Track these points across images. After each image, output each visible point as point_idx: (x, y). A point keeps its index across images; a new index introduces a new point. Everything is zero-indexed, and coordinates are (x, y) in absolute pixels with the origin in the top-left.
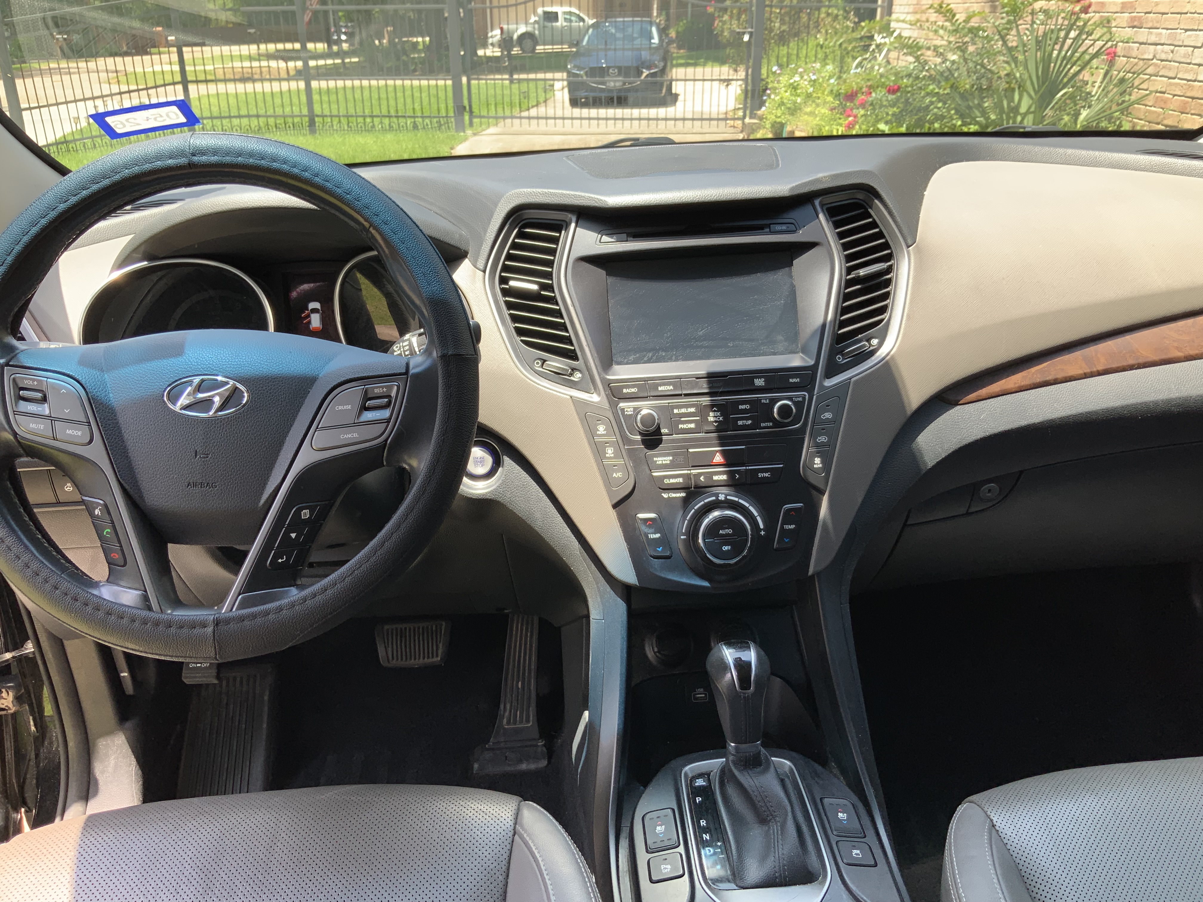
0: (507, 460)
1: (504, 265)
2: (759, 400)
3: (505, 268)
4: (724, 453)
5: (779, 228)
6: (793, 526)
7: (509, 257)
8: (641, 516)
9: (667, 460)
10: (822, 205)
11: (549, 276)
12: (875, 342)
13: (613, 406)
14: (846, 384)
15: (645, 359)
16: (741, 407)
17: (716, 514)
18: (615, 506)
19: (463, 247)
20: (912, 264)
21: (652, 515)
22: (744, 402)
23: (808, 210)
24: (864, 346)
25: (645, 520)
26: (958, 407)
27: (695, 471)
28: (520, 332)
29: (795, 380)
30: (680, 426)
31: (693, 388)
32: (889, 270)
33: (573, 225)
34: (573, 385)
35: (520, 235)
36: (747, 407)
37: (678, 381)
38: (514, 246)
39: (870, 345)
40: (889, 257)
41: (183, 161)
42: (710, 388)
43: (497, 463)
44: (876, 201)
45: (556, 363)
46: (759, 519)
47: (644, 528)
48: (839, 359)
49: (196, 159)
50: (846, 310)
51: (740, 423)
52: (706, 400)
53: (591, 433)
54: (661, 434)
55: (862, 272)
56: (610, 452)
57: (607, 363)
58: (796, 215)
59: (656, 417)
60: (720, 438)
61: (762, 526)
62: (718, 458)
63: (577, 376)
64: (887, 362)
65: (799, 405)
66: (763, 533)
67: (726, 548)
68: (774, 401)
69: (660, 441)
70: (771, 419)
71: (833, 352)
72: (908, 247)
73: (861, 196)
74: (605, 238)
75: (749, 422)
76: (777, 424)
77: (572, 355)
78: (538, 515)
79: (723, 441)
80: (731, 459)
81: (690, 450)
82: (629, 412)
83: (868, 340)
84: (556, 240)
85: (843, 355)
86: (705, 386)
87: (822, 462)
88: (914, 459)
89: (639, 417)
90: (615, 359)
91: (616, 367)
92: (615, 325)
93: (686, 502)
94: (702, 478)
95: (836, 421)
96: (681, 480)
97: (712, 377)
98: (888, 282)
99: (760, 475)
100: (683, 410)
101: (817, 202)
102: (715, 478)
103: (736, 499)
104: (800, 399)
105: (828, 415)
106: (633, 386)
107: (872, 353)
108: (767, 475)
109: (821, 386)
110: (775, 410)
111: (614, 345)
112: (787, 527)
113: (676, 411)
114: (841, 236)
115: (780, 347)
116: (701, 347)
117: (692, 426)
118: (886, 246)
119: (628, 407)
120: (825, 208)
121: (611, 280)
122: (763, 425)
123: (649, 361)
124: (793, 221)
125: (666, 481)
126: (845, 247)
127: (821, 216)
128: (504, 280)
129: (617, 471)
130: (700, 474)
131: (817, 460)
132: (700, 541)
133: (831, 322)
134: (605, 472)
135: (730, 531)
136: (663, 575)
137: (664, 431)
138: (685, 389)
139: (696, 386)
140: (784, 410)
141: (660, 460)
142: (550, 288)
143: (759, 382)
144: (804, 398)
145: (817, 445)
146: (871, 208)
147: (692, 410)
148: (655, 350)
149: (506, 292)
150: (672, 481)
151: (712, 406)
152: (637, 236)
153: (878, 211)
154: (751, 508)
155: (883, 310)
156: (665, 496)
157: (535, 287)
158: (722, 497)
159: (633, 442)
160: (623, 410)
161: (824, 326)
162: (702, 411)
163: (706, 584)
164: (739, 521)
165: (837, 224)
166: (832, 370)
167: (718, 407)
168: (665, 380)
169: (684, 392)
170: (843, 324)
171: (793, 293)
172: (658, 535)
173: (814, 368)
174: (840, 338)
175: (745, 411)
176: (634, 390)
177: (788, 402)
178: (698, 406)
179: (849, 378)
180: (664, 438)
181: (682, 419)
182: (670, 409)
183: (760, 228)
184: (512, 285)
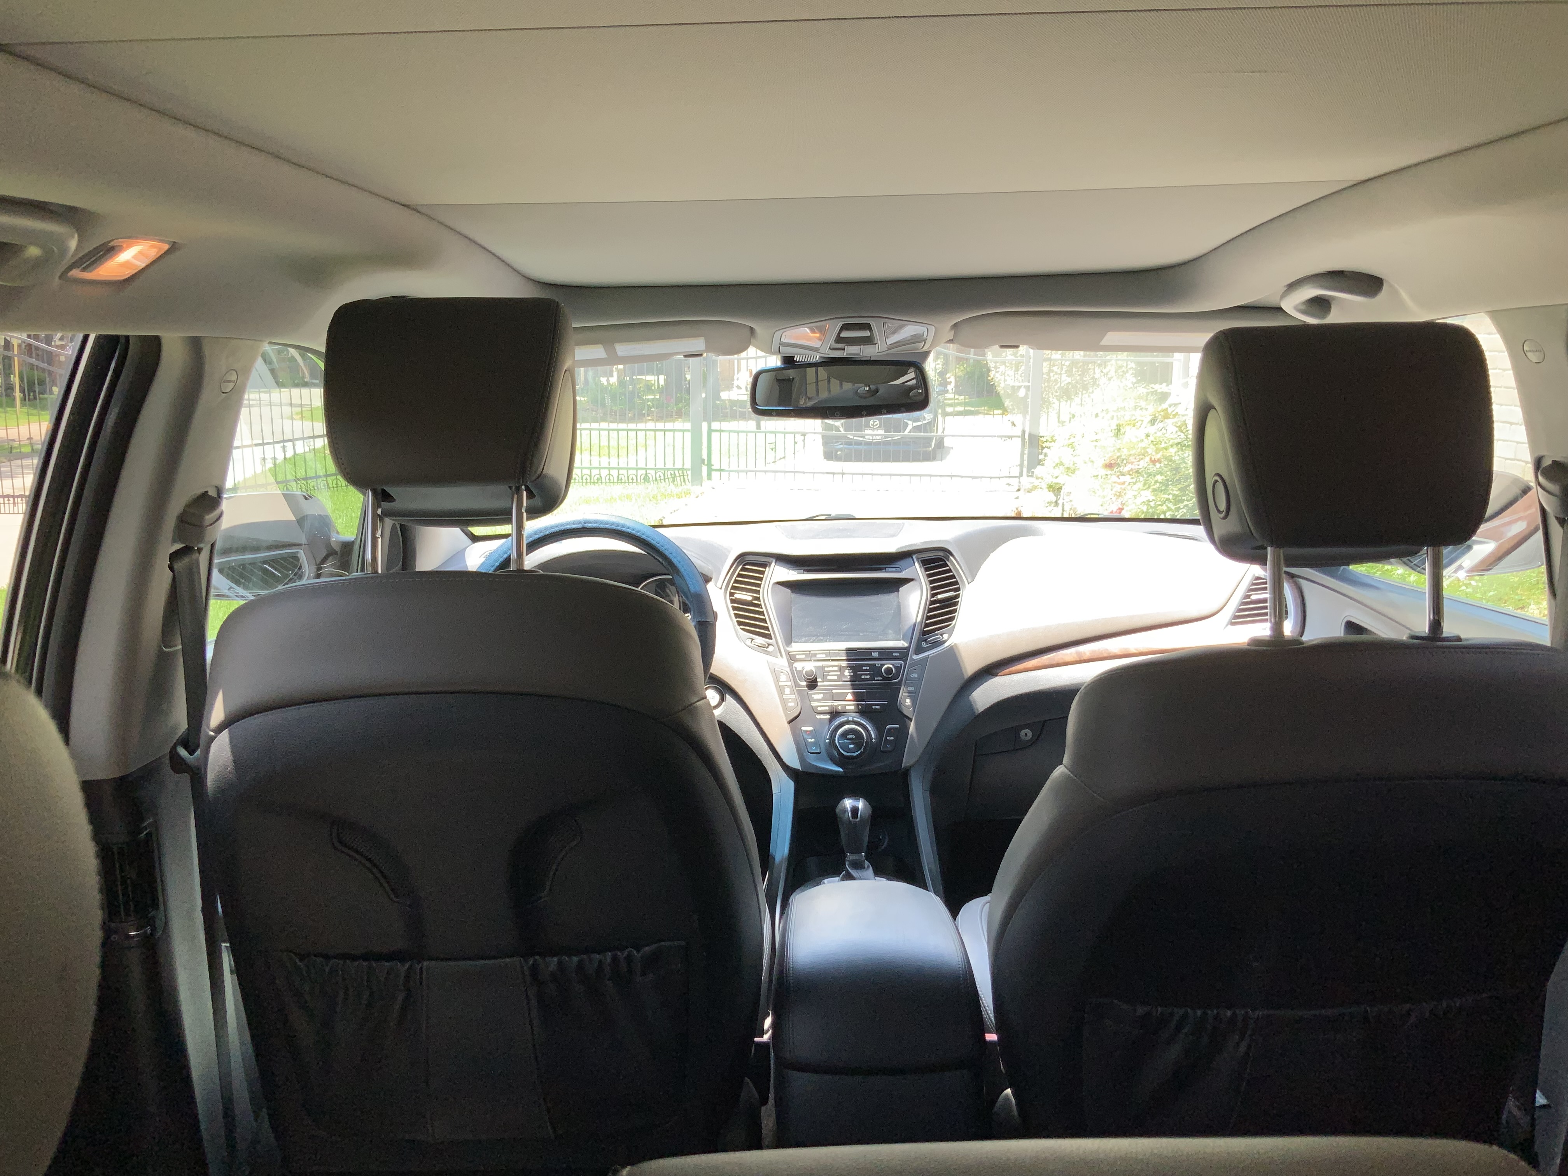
0: (728, 697)
1: (732, 586)
2: (874, 665)
3: (733, 588)
4: (854, 694)
5: (891, 569)
6: (892, 738)
7: (736, 581)
8: (804, 728)
9: (820, 696)
10: (918, 559)
11: (758, 592)
12: (946, 636)
13: (791, 665)
14: (927, 658)
15: (811, 641)
16: (863, 668)
17: (846, 727)
18: (789, 722)
19: (709, 575)
20: (970, 595)
21: (810, 728)
22: (865, 665)
23: (909, 561)
24: (940, 638)
25: (806, 731)
26: (998, 677)
27: (836, 703)
28: (740, 623)
29: (896, 654)
30: (829, 677)
31: (836, 656)
32: (957, 596)
33: (773, 564)
34: (768, 653)
35: (743, 569)
36: (868, 668)
37: (829, 653)
38: (739, 575)
39: (943, 638)
40: (958, 589)
41: (580, 526)
42: (847, 656)
43: (722, 699)
44: (951, 557)
45: (760, 640)
46: (872, 732)
47: (805, 736)
48: (924, 645)
49: (586, 525)
50: (928, 618)
51: (863, 677)
52: (844, 663)
53: (777, 680)
54: (817, 682)
55: (940, 597)
56: (787, 691)
57: (789, 641)
58: (902, 563)
59: (814, 671)
60: (852, 685)
61: (873, 737)
62: (850, 697)
63: (771, 649)
64: (952, 646)
65: (898, 669)
66: (874, 740)
67: (851, 746)
68: (883, 665)
69: (816, 686)
70: (881, 675)
71: (920, 641)
72: (969, 585)
73: (941, 554)
74: (792, 572)
75: (869, 677)
76: (884, 679)
77: (768, 636)
79: (854, 687)
80: (858, 697)
81: (834, 691)
82: (799, 669)
83: (942, 635)
84: (763, 573)
85: (925, 642)
86: (844, 655)
87: (910, 702)
88: (971, 707)
89: (805, 672)
90: (793, 640)
91: (793, 644)
92: (794, 621)
93: (831, 720)
94: (840, 707)
95: (920, 679)
96: (827, 708)
97: (849, 651)
98: (956, 604)
99: (873, 707)
100: (831, 669)
101: (914, 557)
102: (847, 708)
103: (859, 720)
104: (899, 665)
105: (915, 675)
106: (803, 654)
107: (944, 642)
108: (878, 707)
109: (912, 659)
110: (884, 671)
111: (793, 632)
112: (888, 738)
113: (826, 669)
114: (929, 576)
115: (890, 637)
116: (845, 635)
117: (836, 678)
118: (956, 583)
119: (798, 666)
120: (920, 560)
121: (793, 595)
122: (876, 679)
123: (813, 642)
124: (899, 566)
125: (819, 709)
126: (931, 582)
127: (916, 564)
128: (732, 594)
129: (791, 702)
130: (839, 705)
131: (908, 701)
132: (837, 741)
133: (919, 623)
134: (784, 702)
135: (854, 737)
136: (815, 764)
137: (819, 680)
139: (838, 655)
140: (889, 671)
141: (816, 697)
142: (758, 599)
143: (875, 655)
144: (901, 665)
145: (909, 692)
146: (948, 561)
147: (836, 668)
148: (817, 636)
149: (732, 601)
150: (823, 708)
151: (848, 667)
152: (809, 571)
153: (952, 563)
154: (868, 726)
155: (952, 619)
156: (818, 717)
157: (750, 598)
158: (850, 719)
159: (802, 686)
160: (796, 668)
161: (914, 626)
162: (842, 669)
163: (841, 770)
164: (860, 731)
165: (926, 570)
166: (919, 650)
167: (851, 667)
168: (822, 651)
169: (832, 658)
170: (927, 625)
171: (899, 606)
172: (813, 740)
173: (908, 648)
174: (925, 633)
175: (866, 670)
176: (803, 656)
177: (891, 666)
178: (840, 666)
179: (929, 655)
180: (819, 684)
181: (830, 674)
182: (823, 667)
183: (881, 569)
184: (736, 596)
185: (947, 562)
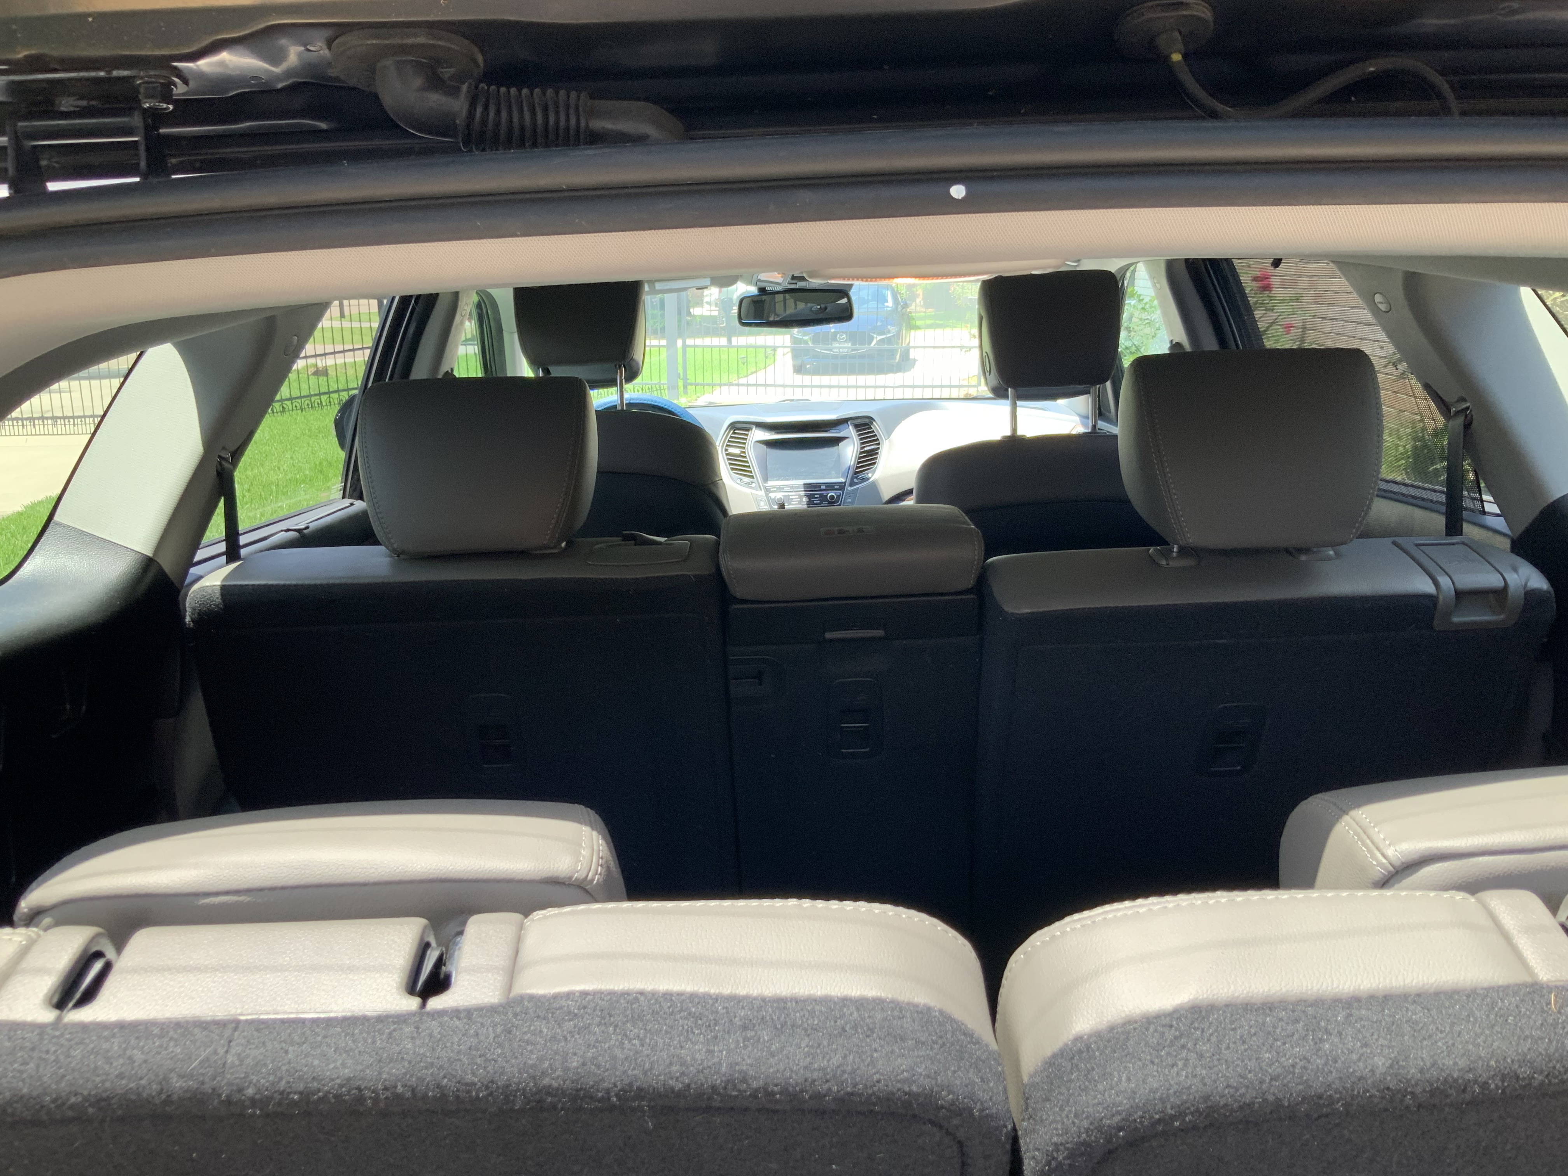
2: (823, 494)
3: (727, 446)
5: (833, 431)
7: (729, 441)
10: (851, 424)
11: (744, 448)
12: (870, 474)
13: (767, 495)
14: (857, 489)
16: (815, 496)
20: (888, 447)
22: (816, 494)
23: (846, 425)
24: (866, 476)
28: (733, 469)
29: (837, 487)
30: (792, 502)
32: (878, 448)
33: (754, 429)
34: (752, 488)
35: (734, 433)
36: (818, 496)
37: (792, 487)
38: (731, 437)
39: (868, 476)
40: (879, 444)
42: (805, 488)
44: (874, 423)
45: (746, 480)
48: (856, 480)
50: (859, 463)
51: (815, 502)
52: (803, 493)
53: (758, 505)
55: (866, 449)
57: (766, 479)
58: (841, 427)
59: (783, 498)
63: (753, 485)
64: (875, 483)
65: (838, 496)
68: (828, 494)
70: (827, 500)
71: (852, 478)
72: (885, 441)
73: (867, 420)
74: (767, 434)
75: (819, 501)
76: (829, 502)
77: (752, 477)
82: (773, 497)
83: (867, 474)
84: (747, 435)
86: (802, 488)
90: (768, 479)
91: (769, 482)
92: (769, 466)
95: (853, 503)
97: (805, 484)
98: (877, 453)
100: (794, 497)
101: (849, 422)
104: (839, 494)
105: (850, 500)
107: (869, 479)
109: (848, 489)
110: (829, 497)
111: (768, 474)
113: (791, 497)
114: (859, 435)
115: (833, 475)
116: (802, 475)
117: (797, 502)
118: (877, 440)
119: (772, 495)
120: (853, 424)
121: (768, 449)
122: (823, 503)
123: (782, 480)
124: (839, 429)
126: (861, 439)
127: (850, 427)
128: (726, 450)
137: (786, 504)
138: (796, 487)
139: (799, 488)
140: (832, 497)
142: (745, 452)
143: (823, 487)
147: (797, 496)
148: (784, 476)
149: (727, 454)
151: (805, 495)
152: (778, 433)
153: (875, 426)
155: (874, 463)
157: (738, 452)
160: (770, 497)
161: (851, 468)
162: (800, 497)
165: (858, 431)
166: (852, 484)
167: (807, 496)
168: (788, 486)
169: (794, 490)
170: (857, 468)
171: (839, 456)
173: (845, 483)
174: (856, 473)
175: (817, 498)
176: (775, 489)
177: (834, 494)
178: (799, 495)
179: (859, 487)
180: (786, 507)
181: (793, 500)
182: (789, 496)
183: (826, 431)
184: (731, 451)
185: (872, 426)
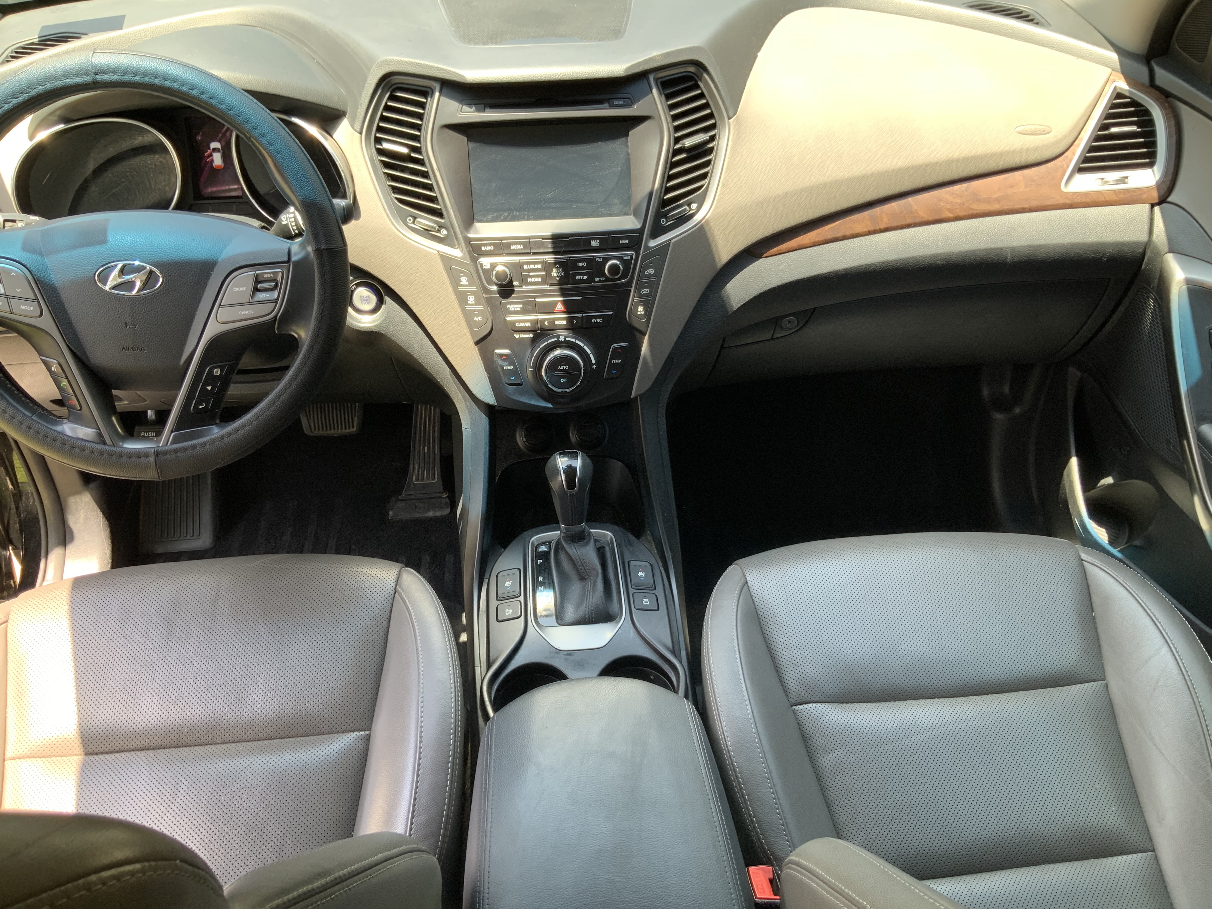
0: (387, 299)
1: (378, 126)
2: (594, 259)
3: (380, 129)
4: (565, 303)
5: (616, 102)
6: (619, 361)
7: (383, 119)
8: (498, 351)
9: (518, 307)
10: (656, 80)
11: (417, 139)
12: (694, 206)
13: (474, 260)
14: (666, 245)
15: (502, 218)
16: (579, 264)
17: (558, 352)
18: (477, 343)
19: (341, 108)
20: (731, 136)
21: (507, 351)
22: (581, 260)
23: (643, 84)
24: (685, 210)
25: (501, 356)
26: (762, 260)
27: (541, 317)
28: (395, 190)
29: (624, 242)
30: (529, 280)
31: (539, 248)
32: (711, 140)
33: (437, 94)
34: (440, 240)
35: (392, 98)
36: (584, 264)
37: (527, 240)
38: (387, 108)
39: (691, 210)
40: (712, 127)
42: (554, 248)
43: (381, 301)
44: (705, 75)
45: (425, 221)
46: (591, 356)
47: (500, 362)
48: (663, 221)
50: (671, 178)
51: (578, 278)
52: (550, 258)
53: (455, 282)
54: (513, 286)
55: (687, 140)
56: (471, 299)
57: (469, 221)
58: (633, 89)
59: (508, 273)
60: (561, 290)
61: (594, 362)
62: (560, 307)
63: (444, 232)
64: (702, 226)
65: (627, 263)
66: (594, 367)
67: (562, 380)
68: (607, 259)
69: (513, 292)
70: (603, 275)
71: (658, 216)
72: (729, 119)
73: (692, 69)
74: (466, 108)
75: (586, 277)
76: (607, 280)
77: (439, 214)
78: (416, 346)
79: (564, 292)
80: (570, 307)
81: (537, 300)
82: (487, 267)
83: (689, 205)
84: (423, 106)
85: (666, 218)
86: (550, 246)
87: (644, 309)
88: (723, 303)
89: (494, 272)
90: (476, 217)
91: (475, 226)
92: (476, 187)
93: (534, 341)
94: (546, 323)
95: (658, 275)
96: (529, 324)
97: (556, 237)
98: (710, 152)
99: (593, 321)
100: (532, 267)
101: (651, 78)
102: (557, 323)
103: (574, 340)
104: (629, 258)
105: (651, 271)
106: (490, 245)
107: (691, 216)
108: (599, 320)
109: (646, 247)
110: (607, 267)
111: (475, 205)
112: (614, 361)
113: (525, 267)
114: (672, 108)
115: (616, 209)
116: (550, 208)
117: (539, 280)
118: (711, 116)
119: (486, 261)
120: (658, 83)
121: (472, 145)
122: (597, 279)
123: (505, 220)
124: (630, 96)
125: (517, 325)
126: (676, 118)
127: (655, 91)
128: (378, 141)
129: (477, 316)
130: (544, 320)
131: (641, 309)
132: (543, 374)
133: (657, 190)
134: (468, 316)
135: (567, 367)
136: (516, 398)
137: (516, 283)
138: (534, 248)
139: (542, 243)
140: (614, 268)
141: (512, 308)
142: (418, 150)
143: (595, 243)
144: (631, 257)
145: (641, 296)
146: (700, 80)
147: (539, 266)
148: (509, 210)
149: (380, 153)
150: (522, 325)
151: (555, 263)
152: (493, 109)
153: (706, 84)
154: (585, 347)
155: (704, 177)
156: (517, 336)
157: (404, 150)
158: (562, 339)
159: (491, 293)
160: (482, 265)
161: (651, 194)
162: (547, 267)
163: (550, 405)
164: (574, 358)
165: (668, 97)
166: (657, 231)
167: (562, 265)
168: (517, 240)
169: (533, 251)
170: (668, 190)
171: (628, 161)
172: (511, 367)
173: (641, 231)
174: (665, 203)
175: (582, 268)
176: (491, 248)
177: (618, 262)
178: (544, 264)
179: (670, 240)
180: (516, 289)
181: (531, 274)
182: (520, 265)
183: (600, 102)
184: (386, 146)
185: (699, 83)
